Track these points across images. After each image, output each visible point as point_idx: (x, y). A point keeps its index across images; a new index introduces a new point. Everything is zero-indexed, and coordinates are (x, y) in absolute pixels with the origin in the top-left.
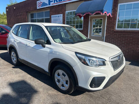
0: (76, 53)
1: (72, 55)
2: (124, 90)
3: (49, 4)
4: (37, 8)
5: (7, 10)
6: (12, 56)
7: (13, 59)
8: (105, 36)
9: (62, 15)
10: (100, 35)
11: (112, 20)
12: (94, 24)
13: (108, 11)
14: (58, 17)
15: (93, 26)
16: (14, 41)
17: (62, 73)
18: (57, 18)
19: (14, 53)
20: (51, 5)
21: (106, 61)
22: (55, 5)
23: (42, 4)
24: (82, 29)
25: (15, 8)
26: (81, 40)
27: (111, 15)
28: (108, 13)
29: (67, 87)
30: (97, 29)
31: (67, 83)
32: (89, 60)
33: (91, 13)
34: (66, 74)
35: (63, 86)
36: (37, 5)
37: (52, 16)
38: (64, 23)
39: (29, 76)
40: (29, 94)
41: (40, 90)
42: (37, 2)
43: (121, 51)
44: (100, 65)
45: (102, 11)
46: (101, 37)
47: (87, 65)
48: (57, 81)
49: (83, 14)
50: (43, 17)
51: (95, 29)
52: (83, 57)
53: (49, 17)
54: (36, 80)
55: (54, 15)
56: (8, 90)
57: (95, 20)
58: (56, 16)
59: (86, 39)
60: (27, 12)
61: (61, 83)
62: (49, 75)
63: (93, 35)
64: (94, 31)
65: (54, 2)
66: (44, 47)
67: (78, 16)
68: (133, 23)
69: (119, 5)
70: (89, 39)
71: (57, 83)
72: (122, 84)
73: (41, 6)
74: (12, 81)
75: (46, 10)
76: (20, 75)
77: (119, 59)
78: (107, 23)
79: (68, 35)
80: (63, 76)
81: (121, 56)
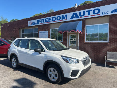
0: (62, 56)
1: (59, 57)
2: (92, 80)
3: (38, 23)
4: (28, 26)
5: (2, 26)
6: (12, 62)
7: (13, 64)
8: (78, 46)
10: (75, 45)
11: (82, 35)
12: (71, 38)
13: (79, 30)
15: (70, 39)
16: (16, 50)
17: (53, 70)
18: (44, 33)
19: (14, 59)
20: (39, 24)
21: (79, 60)
22: (42, 24)
23: (32, 23)
24: (62, 41)
25: (9, 25)
26: (63, 49)
27: (81, 32)
28: (79, 31)
29: (56, 78)
30: (73, 41)
31: (56, 76)
32: (70, 60)
33: (68, 31)
34: (56, 70)
35: (53, 78)
36: (28, 23)
37: (40, 32)
39: (27, 75)
40: (30, 85)
41: (38, 83)
42: (28, 21)
43: (88, 55)
44: (76, 63)
45: (75, 30)
46: (76, 47)
47: (69, 63)
48: (49, 76)
49: (63, 31)
50: (33, 32)
51: (71, 41)
52: (66, 58)
53: (38, 33)
54: (33, 77)
56: (15, 84)
57: (71, 36)
58: (43, 32)
59: (66, 48)
60: (19, 28)
61: (52, 77)
62: (44, 73)
63: (70, 46)
64: (71, 43)
65: (42, 22)
66: (40, 53)
67: (60, 33)
69: (86, 26)
70: (68, 48)
71: (49, 77)
72: (91, 77)
73: (32, 25)
74: (16, 79)
75: (35, 27)
76: (20, 75)
77: (87, 60)
78: (79, 38)
79: (54, 45)
80: (54, 72)
81: (88, 58)
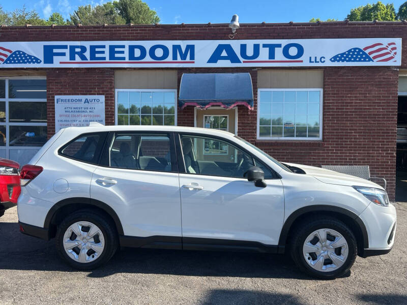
9: (102, 98)
11: (248, 120)
14: (87, 101)
18: (82, 105)
20: (56, 65)
22: (74, 66)
35: (328, 262)
37: (56, 97)
38: (109, 121)
45: (250, 102)
46: (229, 156)
47: (382, 205)
48: (309, 258)
49: (204, 104)
55: (70, 94)
57: (208, 119)
58: (80, 100)
63: (207, 153)
65: (73, 58)
66: (264, 186)
68: (287, 126)
69: (259, 90)
73: (6, 62)
